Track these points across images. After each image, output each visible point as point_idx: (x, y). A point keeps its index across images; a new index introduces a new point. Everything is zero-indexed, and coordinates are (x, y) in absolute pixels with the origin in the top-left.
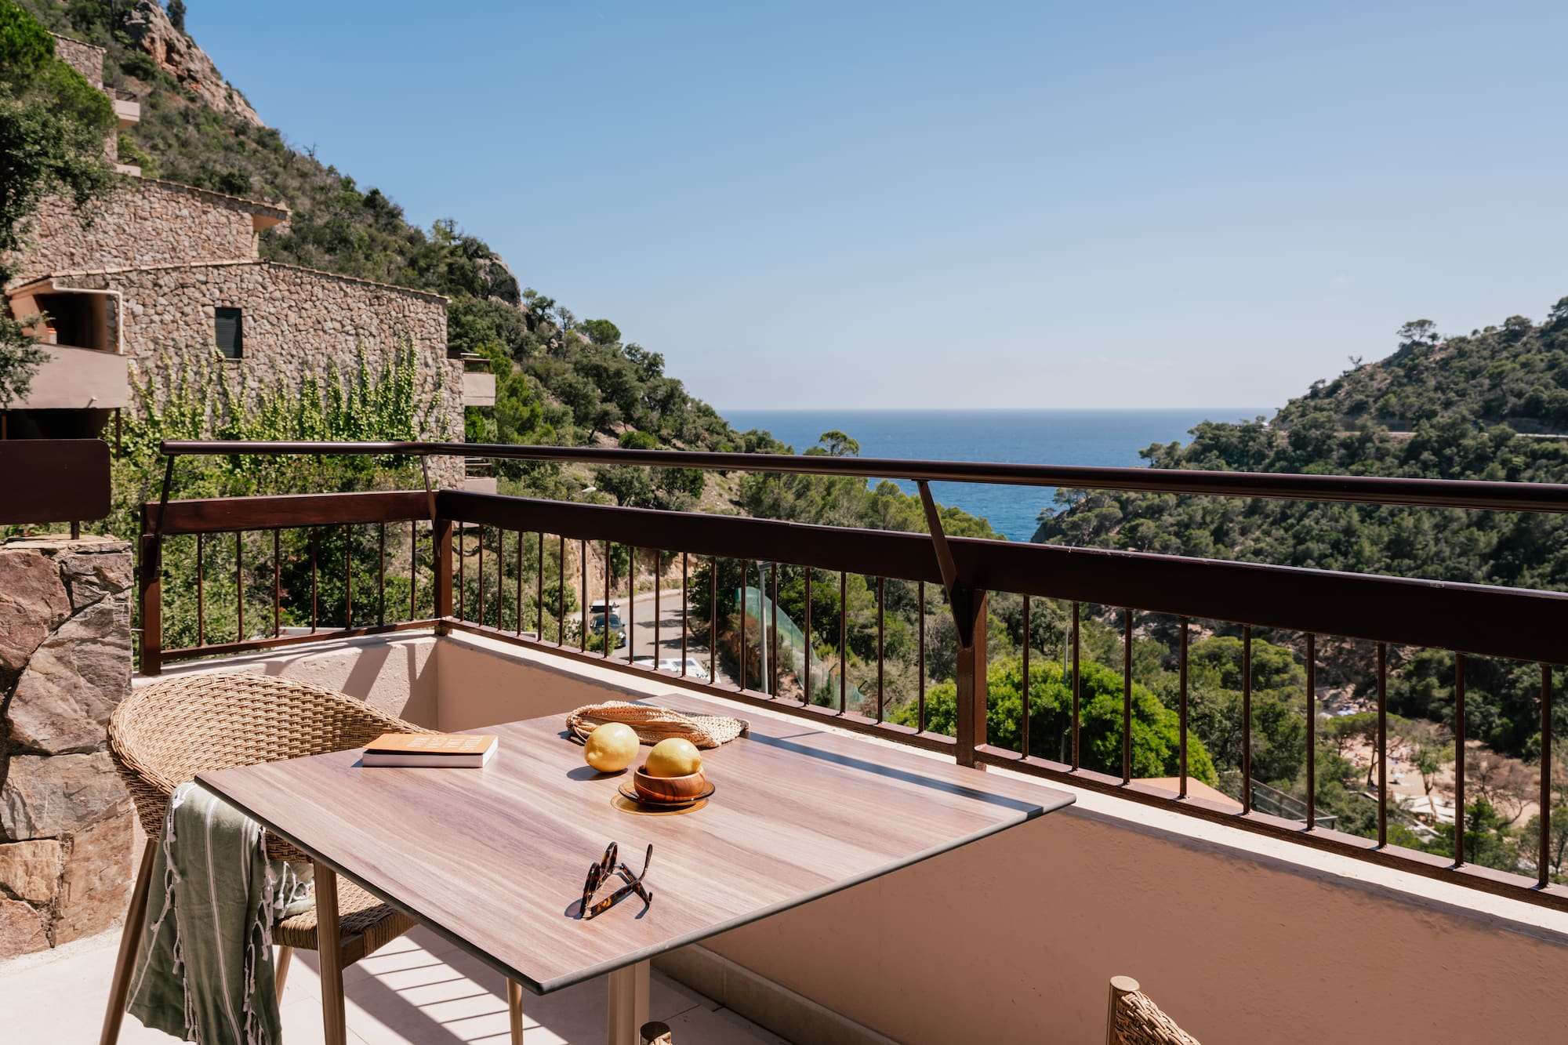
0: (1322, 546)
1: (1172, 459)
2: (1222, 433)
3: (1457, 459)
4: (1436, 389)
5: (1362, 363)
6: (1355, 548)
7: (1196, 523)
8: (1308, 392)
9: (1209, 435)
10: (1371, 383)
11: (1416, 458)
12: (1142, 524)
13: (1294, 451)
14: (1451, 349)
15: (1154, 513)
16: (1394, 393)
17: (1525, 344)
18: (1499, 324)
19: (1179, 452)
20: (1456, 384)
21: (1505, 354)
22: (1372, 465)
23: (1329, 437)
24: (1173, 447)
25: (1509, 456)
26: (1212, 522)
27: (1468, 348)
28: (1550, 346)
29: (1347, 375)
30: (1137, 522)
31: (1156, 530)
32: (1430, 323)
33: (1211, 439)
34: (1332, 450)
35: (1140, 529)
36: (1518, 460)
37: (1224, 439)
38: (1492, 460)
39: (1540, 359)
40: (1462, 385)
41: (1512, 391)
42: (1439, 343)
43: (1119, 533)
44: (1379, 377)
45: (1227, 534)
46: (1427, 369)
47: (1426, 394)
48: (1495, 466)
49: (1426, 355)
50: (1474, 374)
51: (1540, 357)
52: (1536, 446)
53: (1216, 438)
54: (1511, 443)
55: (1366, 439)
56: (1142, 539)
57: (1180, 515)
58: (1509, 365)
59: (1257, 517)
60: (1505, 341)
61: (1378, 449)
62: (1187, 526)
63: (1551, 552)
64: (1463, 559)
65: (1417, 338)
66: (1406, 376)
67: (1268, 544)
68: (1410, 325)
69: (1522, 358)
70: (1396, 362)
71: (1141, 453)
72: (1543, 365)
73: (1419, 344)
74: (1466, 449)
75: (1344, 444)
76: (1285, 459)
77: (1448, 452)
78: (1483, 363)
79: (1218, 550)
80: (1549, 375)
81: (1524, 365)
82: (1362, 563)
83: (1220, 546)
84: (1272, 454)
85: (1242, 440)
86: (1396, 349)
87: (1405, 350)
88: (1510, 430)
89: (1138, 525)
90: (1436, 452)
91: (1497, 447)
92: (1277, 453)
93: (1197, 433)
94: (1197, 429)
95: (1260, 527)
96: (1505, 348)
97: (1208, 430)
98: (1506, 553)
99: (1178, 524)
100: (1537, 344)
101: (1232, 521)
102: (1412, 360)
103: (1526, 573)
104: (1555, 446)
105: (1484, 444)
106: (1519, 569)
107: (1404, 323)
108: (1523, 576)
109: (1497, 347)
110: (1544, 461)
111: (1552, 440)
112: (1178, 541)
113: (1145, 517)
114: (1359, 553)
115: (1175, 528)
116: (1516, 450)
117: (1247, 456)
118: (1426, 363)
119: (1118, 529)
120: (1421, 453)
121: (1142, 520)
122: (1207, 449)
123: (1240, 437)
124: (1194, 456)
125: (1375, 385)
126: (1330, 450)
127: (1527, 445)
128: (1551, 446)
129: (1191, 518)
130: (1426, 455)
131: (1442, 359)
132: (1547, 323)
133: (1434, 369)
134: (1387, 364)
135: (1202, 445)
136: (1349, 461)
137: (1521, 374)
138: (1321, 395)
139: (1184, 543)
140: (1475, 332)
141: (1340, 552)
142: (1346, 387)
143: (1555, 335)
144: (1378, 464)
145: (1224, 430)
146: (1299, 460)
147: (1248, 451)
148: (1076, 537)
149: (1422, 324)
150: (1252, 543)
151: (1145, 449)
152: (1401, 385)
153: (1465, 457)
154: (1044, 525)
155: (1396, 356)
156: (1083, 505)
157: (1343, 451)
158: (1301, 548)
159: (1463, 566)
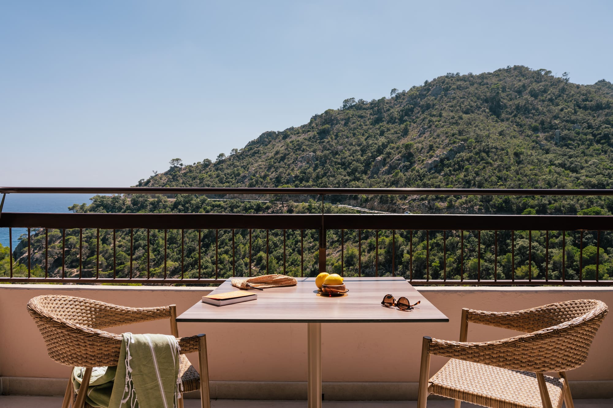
0: (144, 242)
1: (83, 210)
2: (104, 200)
3: (190, 208)
4: (183, 183)
5: (157, 173)
6: (157, 242)
7: (94, 236)
8: (138, 184)
9: (99, 200)
10: (160, 181)
11: (177, 208)
12: (71, 238)
13: (133, 206)
14: (187, 169)
15: (76, 233)
16: (169, 184)
17: (210, 169)
18: (202, 161)
19: (86, 208)
20: (189, 182)
21: (204, 172)
22: (162, 211)
23: (146, 201)
24: (83, 205)
25: (206, 206)
26: (101, 236)
27: (192, 169)
28: (217, 170)
29: (152, 178)
30: (68, 237)
31: (77, 240)
32: (180, 160)
33: (100, 202)
34: (147, 205)
35: (70, 240)
36: (209, 208)
37: (105, 202)
38: (201, 208)
39: (214, 174)
40: (191, 182)
41: (206, 184)
42: (183, 167)
43: (60, 242)
44: (163, 179)
45: (107, 240)
46: (179, 176)
47: (179, 185)
48: (202, 210)
49: (179, 171)
50: (194, 178)
51: (214, 173)
52: (214, 203)
53: (102, 202)
54: (206, 202)
55: (159, 201)
56: (71, 244)
57: (87, 233)
58: (205, 176)
59: (119, 232)
60: (204, 167)
61: (164, 205)
62: (91, 238)
63: (219, 238)
64: (193, 243)
65: (176, 165)
66: (172, 178)
67: (124, 243)
68: (173, 160)
69: (209, 173)
70: (169, 173)
71: (69, 208)
72: (215, 176)
73: (176, 167)
74: (193, 204)
75: (152, 203)
76: (130, 209)
77: (187, 205)
78: (197, 175)
79: (104, 246)
80: (217, 179)
81: (210, 176)
82: (159, 247)
83: (105, 245)
84: (125, 207)
85: (112, 202)
86: (169, 169)
87: (172, 169)
88: (206, 198)
89: (69, 239)
90: (183, 206)
91: (202, 204)
92: (127, 207)
93: (94, 200)
94: (94, 198)
95: (121, 236)
96: (204, 170)
97: (98, 198)
98: (206, 240)
99: (87, 237)
100: (213, 169)
101: (109, 234)
102: (175, 173)
103: (212, 246)
104: (219, 203)
105: (198, 202)
106: (210, 244)
107: (172, 159)
108: (211, 247)
109: (201, 169)
110: (216, 208)
111: (218, 201)
112: (87, 244)
113: (72, 235)
114: (158, 243)
115: (86, 239)
116: (208, 205)
117: (115, 208)
118: (179, 174)
119: (59, 241)
120: (178, 206)
121: (71, 237)
122: (98, 206)
123: (112, 201)
124: (93, 209)
125: (162, 181)
126: (147, 206)
127: (211, 203)
128: (218, 203)
129: (92, 234)
130: (180, 207)
131: (184, 173)
132: (216, 162)
133: (182, 176)
134: (166, 174)
135: (96, 204)
136: (153, 209)
137: (209, 179)
138: (143, 185)
139: (89, 245)
140: (194, 164)
141: (151, 244)
142: (152, 182)
143: (218, 166)
144: (164, 210)
145: (105, 198)
146: (135, 209)
147: (115, 207)
148: (39, 246)
149: (177, 160)
150: (118, 243)
151: (71, 206)
152: (171, 182)
153: (192, 207)
154: (22, 242)
155: (169, 171)
156: (42, 232)
157: (151, 206)
158: (137, 243)
159: (193, 245)
